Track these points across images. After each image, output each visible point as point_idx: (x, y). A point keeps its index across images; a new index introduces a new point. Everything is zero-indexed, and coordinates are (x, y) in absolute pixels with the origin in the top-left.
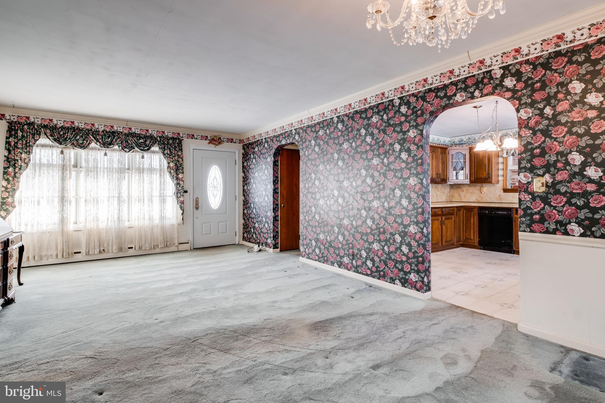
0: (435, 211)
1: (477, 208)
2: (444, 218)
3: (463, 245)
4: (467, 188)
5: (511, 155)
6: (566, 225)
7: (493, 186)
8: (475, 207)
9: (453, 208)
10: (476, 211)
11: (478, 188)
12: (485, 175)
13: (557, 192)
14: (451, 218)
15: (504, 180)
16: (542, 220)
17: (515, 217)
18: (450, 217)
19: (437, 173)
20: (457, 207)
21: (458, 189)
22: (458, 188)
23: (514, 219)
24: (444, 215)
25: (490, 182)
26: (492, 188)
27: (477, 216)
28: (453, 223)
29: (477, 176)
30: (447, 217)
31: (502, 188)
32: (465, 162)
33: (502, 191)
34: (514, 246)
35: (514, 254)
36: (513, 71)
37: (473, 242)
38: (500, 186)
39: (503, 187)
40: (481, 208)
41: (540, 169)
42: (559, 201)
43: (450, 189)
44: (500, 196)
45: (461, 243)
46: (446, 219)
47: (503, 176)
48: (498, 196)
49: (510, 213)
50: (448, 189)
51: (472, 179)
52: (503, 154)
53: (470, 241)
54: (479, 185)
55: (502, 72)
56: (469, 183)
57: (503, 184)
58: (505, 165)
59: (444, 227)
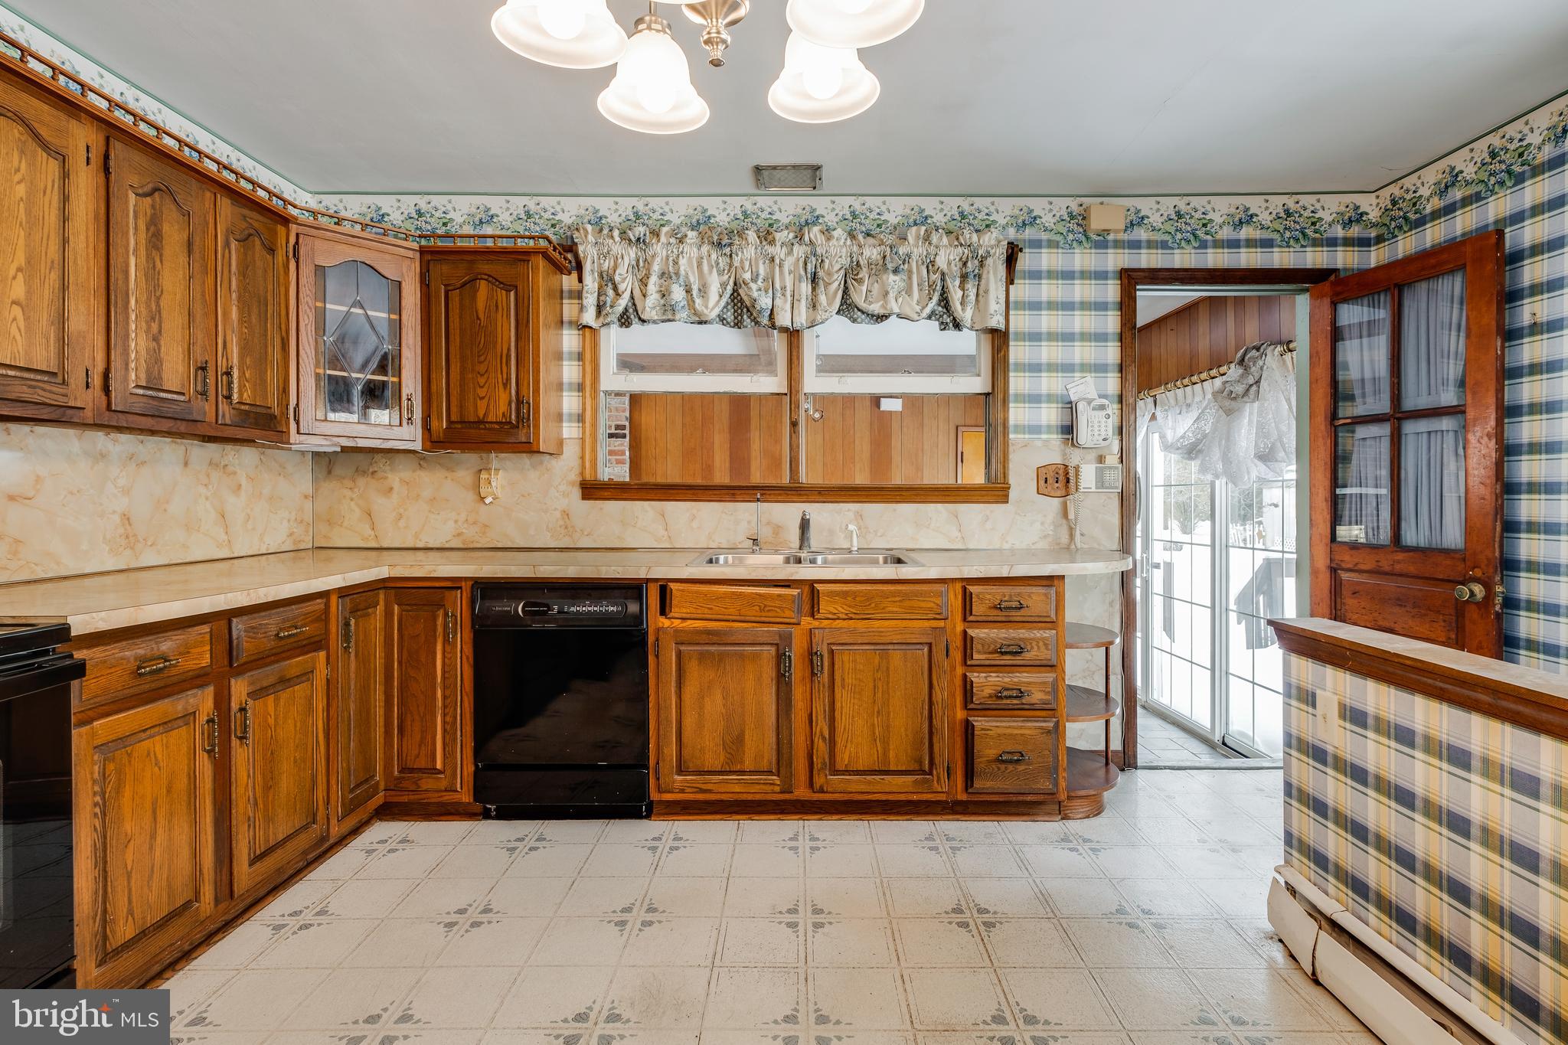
0: (143, 661)
1: (466, 587)
2: (239, 688)
3: (388, 811)
4: (406, 475)
5: (614, 318)
7: (534, 467)
8: (454, 584)
9: (319, 604)
10: (459, 604)
11: (465, 475)
12: (499, 406)
14: (307, 675)
15: (583, 439)
17: (658, 630)
18: (294, 665)
19: (199, 356)
20: (344, 592)
21: (362, 481)
22: (360, 472)
23: (651, 639)
24: (239, 672)
25: (529, 448)
26: (533, 475)
27: (468, 635)
28: (320, 704)
29: (461, 407)
30: (268, 674)
31: (574, 476)
32: (397, 328)
33: (577, 493)
34: (652, 781)
35: (648, 817)
37: (443, 785)
38: (566, 468)
39: (582, 474)
40: (487, 589)
43: (315, 480)
44: (566, 514)
45: (379, 799)
46: (255, 694)
47: (581, 418)
48: (558, 514)
49: (633, 608)
50: (303, 479)
51: (435, 424)
52: (582, 309)
53: (427, 783)
54: (471, 459)
56: (418, 446)
57: (582, 458)
58: (588, 369)
59: (241, 756)
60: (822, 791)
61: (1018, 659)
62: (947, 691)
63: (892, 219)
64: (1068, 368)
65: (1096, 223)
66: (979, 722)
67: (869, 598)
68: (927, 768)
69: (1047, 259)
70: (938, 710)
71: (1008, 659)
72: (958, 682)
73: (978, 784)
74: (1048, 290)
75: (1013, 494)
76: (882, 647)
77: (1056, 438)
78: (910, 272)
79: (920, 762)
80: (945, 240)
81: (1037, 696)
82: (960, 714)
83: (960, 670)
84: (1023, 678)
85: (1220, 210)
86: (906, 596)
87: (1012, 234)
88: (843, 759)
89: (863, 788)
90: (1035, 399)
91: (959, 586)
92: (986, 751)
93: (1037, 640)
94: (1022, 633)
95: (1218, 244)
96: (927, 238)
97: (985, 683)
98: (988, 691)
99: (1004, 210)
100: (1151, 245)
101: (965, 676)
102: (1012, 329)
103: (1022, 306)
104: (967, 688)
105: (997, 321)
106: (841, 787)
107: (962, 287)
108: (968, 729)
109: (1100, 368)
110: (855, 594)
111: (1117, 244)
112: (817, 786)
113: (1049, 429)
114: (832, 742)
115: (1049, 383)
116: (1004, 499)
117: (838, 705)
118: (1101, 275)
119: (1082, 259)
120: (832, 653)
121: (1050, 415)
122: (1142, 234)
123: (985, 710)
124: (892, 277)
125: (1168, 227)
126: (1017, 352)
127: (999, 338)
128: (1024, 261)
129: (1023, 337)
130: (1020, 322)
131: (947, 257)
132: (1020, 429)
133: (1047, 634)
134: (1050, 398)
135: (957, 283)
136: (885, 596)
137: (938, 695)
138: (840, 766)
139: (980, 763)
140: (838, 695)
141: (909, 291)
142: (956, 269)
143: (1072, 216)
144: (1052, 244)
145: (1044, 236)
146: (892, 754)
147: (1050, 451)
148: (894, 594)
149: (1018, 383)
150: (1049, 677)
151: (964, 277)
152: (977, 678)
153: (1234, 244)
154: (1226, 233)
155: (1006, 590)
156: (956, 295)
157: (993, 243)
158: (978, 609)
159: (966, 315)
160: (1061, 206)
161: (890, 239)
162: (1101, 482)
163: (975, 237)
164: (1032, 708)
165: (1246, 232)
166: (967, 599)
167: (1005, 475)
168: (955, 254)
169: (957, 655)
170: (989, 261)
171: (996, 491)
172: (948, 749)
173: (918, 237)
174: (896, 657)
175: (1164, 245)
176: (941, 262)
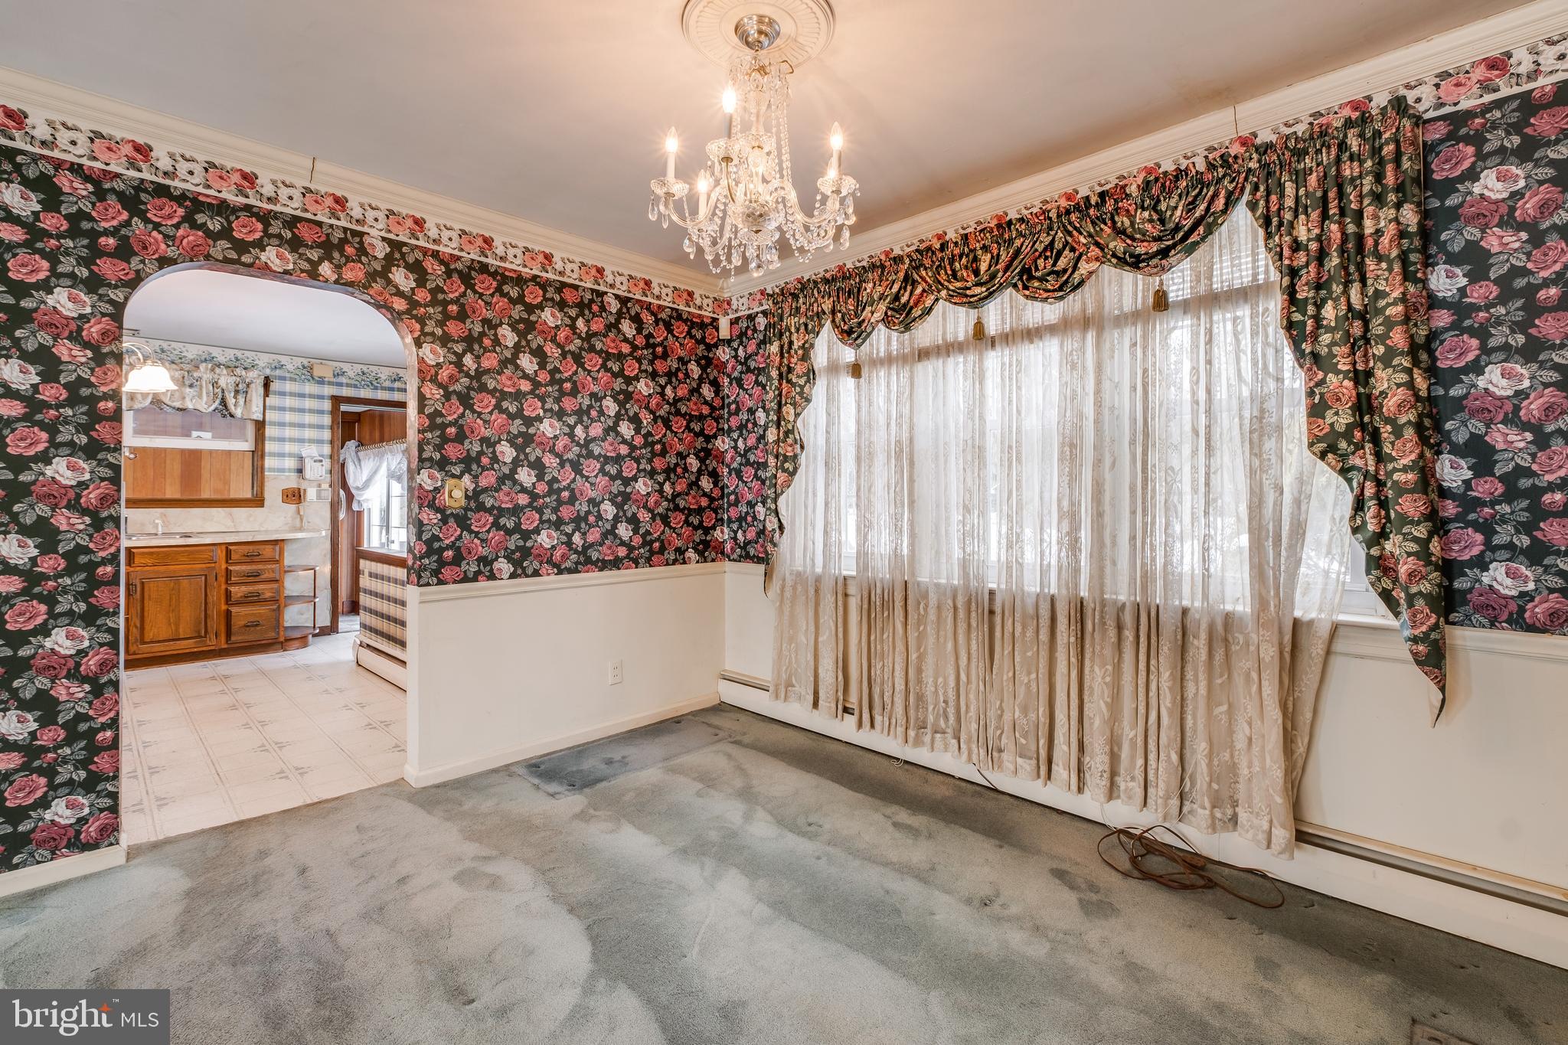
6: (491, 563)
13: (481, 507)
16: (457, 560)
36: (411, 260)
41: (456, 464)
42: (481, 522)
55: (388, 250)
60: (134, 654)
61: (257, 579)
62: (216, 596)
63: (190, 356)
64: (301, 441)
65: (317, 373)
66: (234, 610)
67: (167, 555)
68: (203, 634)
69: (289, 386)
70: (210, 606)
71: (251, 579)
72: (223, 591)
73: (233, 638)
74: (288, 402)
75: (266, 503)
76: (175, 578)
77: (294, 475)
78: (201, 386)
79: (199, 632)
80: (225, 372)
81: (268, 595)
82: (224, 607)
83: (223, 587)
84: (261, 587)
85: (384, 374)
86: (192, 553)
87: (268, 372)
88: (149, 635)
89: (162, 649)
90: (282, 455)
91: (224, 547)
92: (237, 623)
93: (268, 570)
94: (260, 567)
95: (384, 389)
96: (212, 370)
97: (237, 591)
98: (239, 595)
99: (263, 360)
100: (348, 385)
101: (227, 589)
102: (267, 419)
103: (273, 408)
104: (228, 594)
105: (259, 416)
106: (148, 650)
107: (235, 397)
108: (228, 613)
109: (320, 442)
110: (158, 553)
111: (330, 383)
112: (131, 652)
113: (290, 470)
114: (142, 629)
115: (288, 448)
116: (262, 506)
117: (146, 609)
118: (321, 397)
119: (310, 388)
120: (143, 583)
121: (290, 463)
122: (344, 380)
123: (238, 603)
124: (188, 390)
125: (357, 378)
126: (269, 431)
127: (260, 425)
128: (275, 386)
129: (273, 424)
130: (270, 416)
131: (226, 381)
132: (271, 470)
133: (274, 566)
134: (291, 455)
135: (232, 394)
136: (178, 553)
137: (210, 599)
138: (147, 639)
139: (234, 629)
140: (146, 604)
141: (200, 396)
142: (232, 388)
143: (304, 367)
144: (291, 379)
145: (288, 375)
146: (181, 630)
147: (291, 482)
148: (183, 552)
149: (269, 447)
150: (275, 586)
151: (237, 392)
152: (233, 589)
153: (392, 389)
154: (387, 384)
155: (251, 548)
156: (231, 401)
157: (255, 377)
158: (234, 556)
159: (238, 412)
160: (298, 361)
161: (187, 367)
162: (319, 497)
163: (244, 373)
164: (265, 600)
165: (397, 385)
166: (228, 553)
167: (262, 493)
168: (232, 380)
169: (223, 580)
170: (253, 386)
171: (258, 501)
172: (216, 623)
173: (207, 368)
174: (185, 583)
175: (355, 386)
176: (222, 382)
